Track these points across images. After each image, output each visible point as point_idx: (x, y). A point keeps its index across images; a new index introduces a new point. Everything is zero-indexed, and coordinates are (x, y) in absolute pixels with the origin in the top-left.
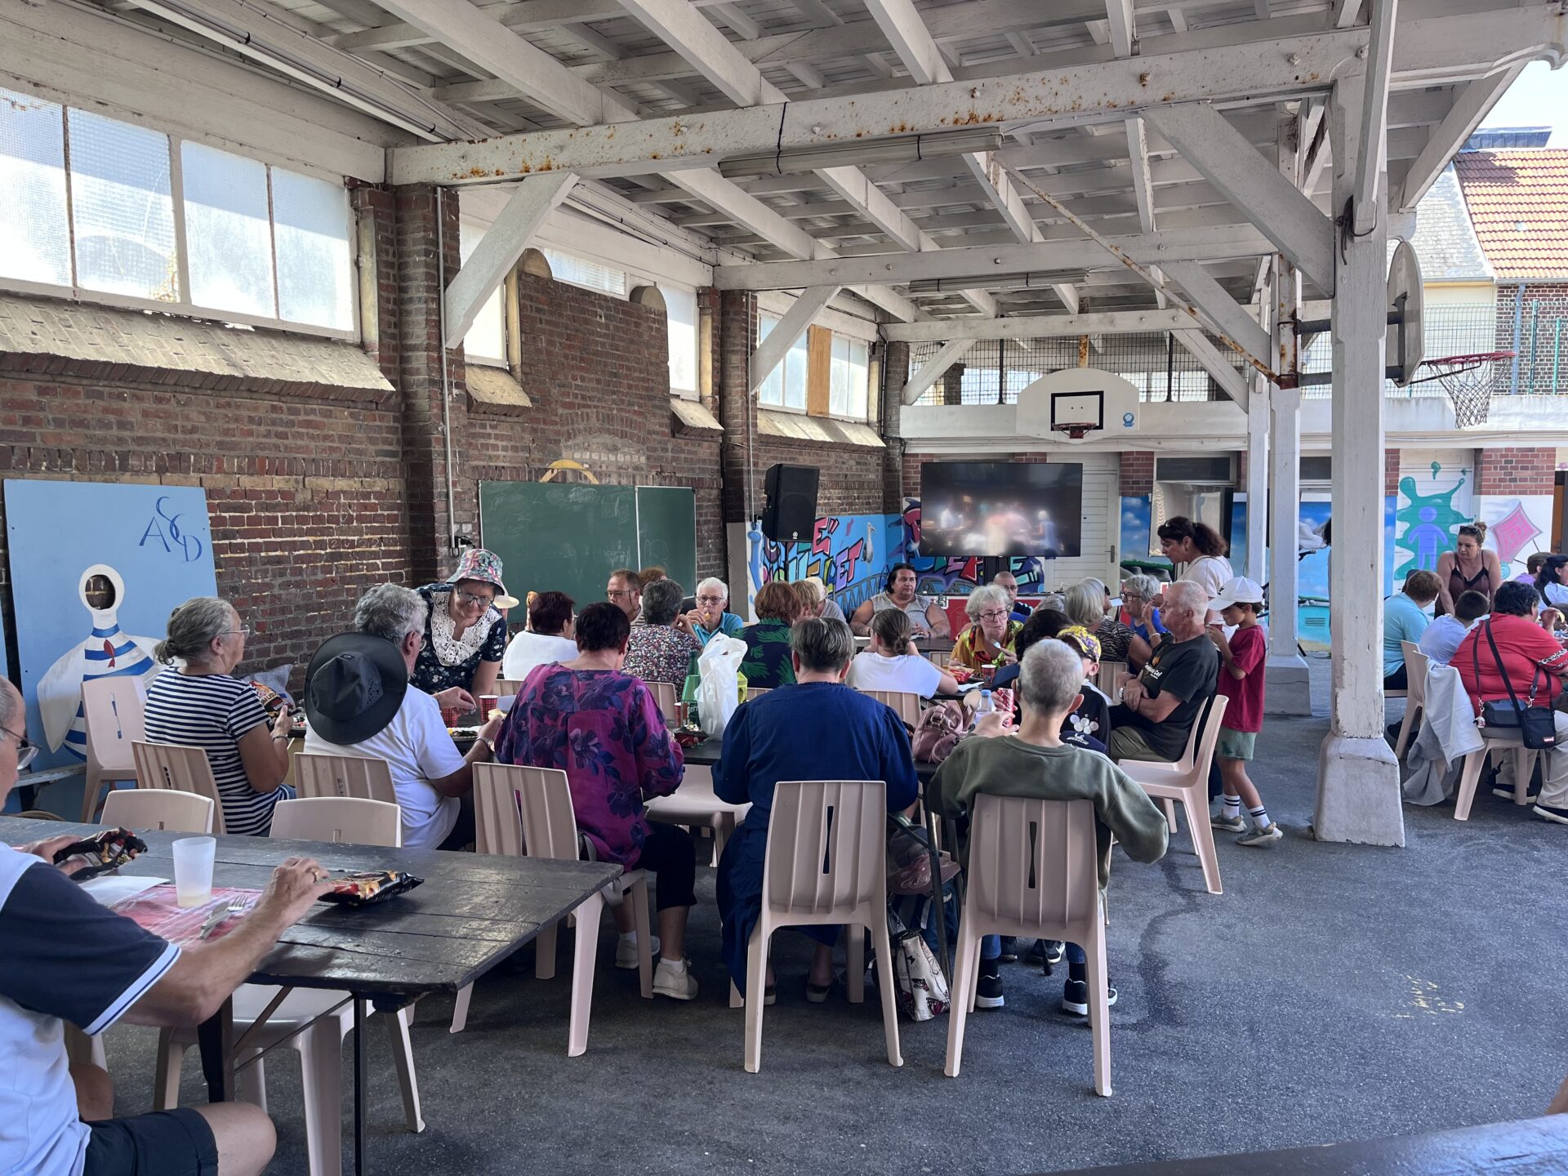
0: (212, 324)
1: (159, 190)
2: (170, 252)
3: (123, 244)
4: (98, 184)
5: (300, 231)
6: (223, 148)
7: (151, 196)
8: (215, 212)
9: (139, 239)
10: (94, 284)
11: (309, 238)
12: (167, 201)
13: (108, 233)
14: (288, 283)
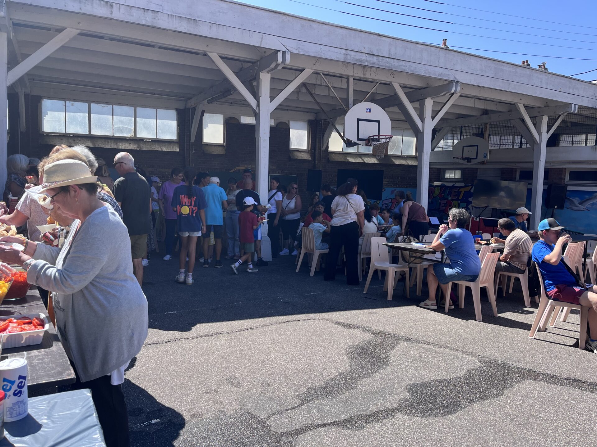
0: (142, 140)
1: (132, 117)
2: (133, 128)
3: (123, 128)
4: (118, 117)
5: (164, 121)
6: (146, 107)
7: (130, 118)
8: (144, 119)
9: (126, 126)
10: (117, 135)
11: (166, 122)
12: (133, 119)
13: (121, 126)
14: (160, 131)
